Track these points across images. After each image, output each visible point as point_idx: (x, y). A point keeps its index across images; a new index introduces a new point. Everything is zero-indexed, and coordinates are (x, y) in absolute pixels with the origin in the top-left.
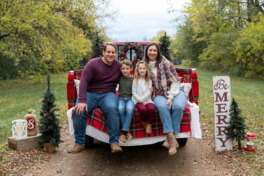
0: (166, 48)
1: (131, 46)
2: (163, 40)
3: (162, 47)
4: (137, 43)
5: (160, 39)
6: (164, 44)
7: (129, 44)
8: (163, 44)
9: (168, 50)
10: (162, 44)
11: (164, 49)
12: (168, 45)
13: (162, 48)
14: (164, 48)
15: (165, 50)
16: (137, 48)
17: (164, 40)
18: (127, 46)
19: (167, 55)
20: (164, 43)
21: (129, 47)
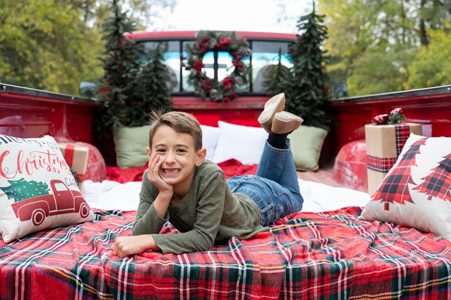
0: (315, 44)
1: (218, 41)
2: (306, 24)
3: (303, 41)
4: (234, 33)
5: (298, 22)
6: (311, 36)
7: (212, 34)
8: (307, 35)
9: (320, 51)
10: (304, 34)
11: (309, 50)
12: (322, 37)
13: (305, 46)
14: (310, 46)
15: (312, 50)
16: (234, 46)
17: (310, 23)
18: (206, 40)
19: (317, 66)
20: (309, 31)
21: (214, 43)
